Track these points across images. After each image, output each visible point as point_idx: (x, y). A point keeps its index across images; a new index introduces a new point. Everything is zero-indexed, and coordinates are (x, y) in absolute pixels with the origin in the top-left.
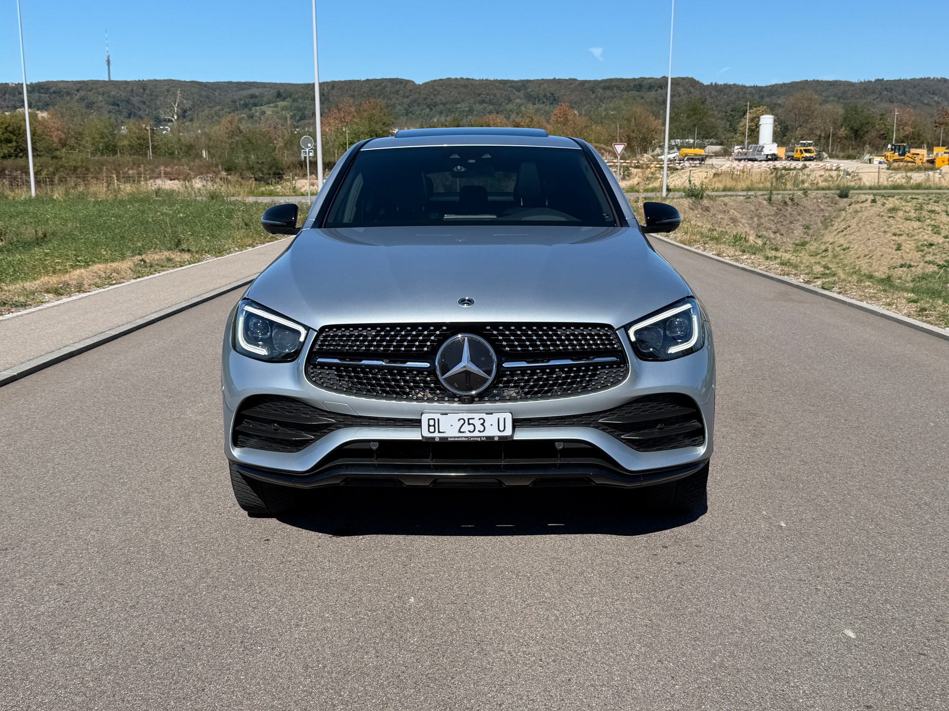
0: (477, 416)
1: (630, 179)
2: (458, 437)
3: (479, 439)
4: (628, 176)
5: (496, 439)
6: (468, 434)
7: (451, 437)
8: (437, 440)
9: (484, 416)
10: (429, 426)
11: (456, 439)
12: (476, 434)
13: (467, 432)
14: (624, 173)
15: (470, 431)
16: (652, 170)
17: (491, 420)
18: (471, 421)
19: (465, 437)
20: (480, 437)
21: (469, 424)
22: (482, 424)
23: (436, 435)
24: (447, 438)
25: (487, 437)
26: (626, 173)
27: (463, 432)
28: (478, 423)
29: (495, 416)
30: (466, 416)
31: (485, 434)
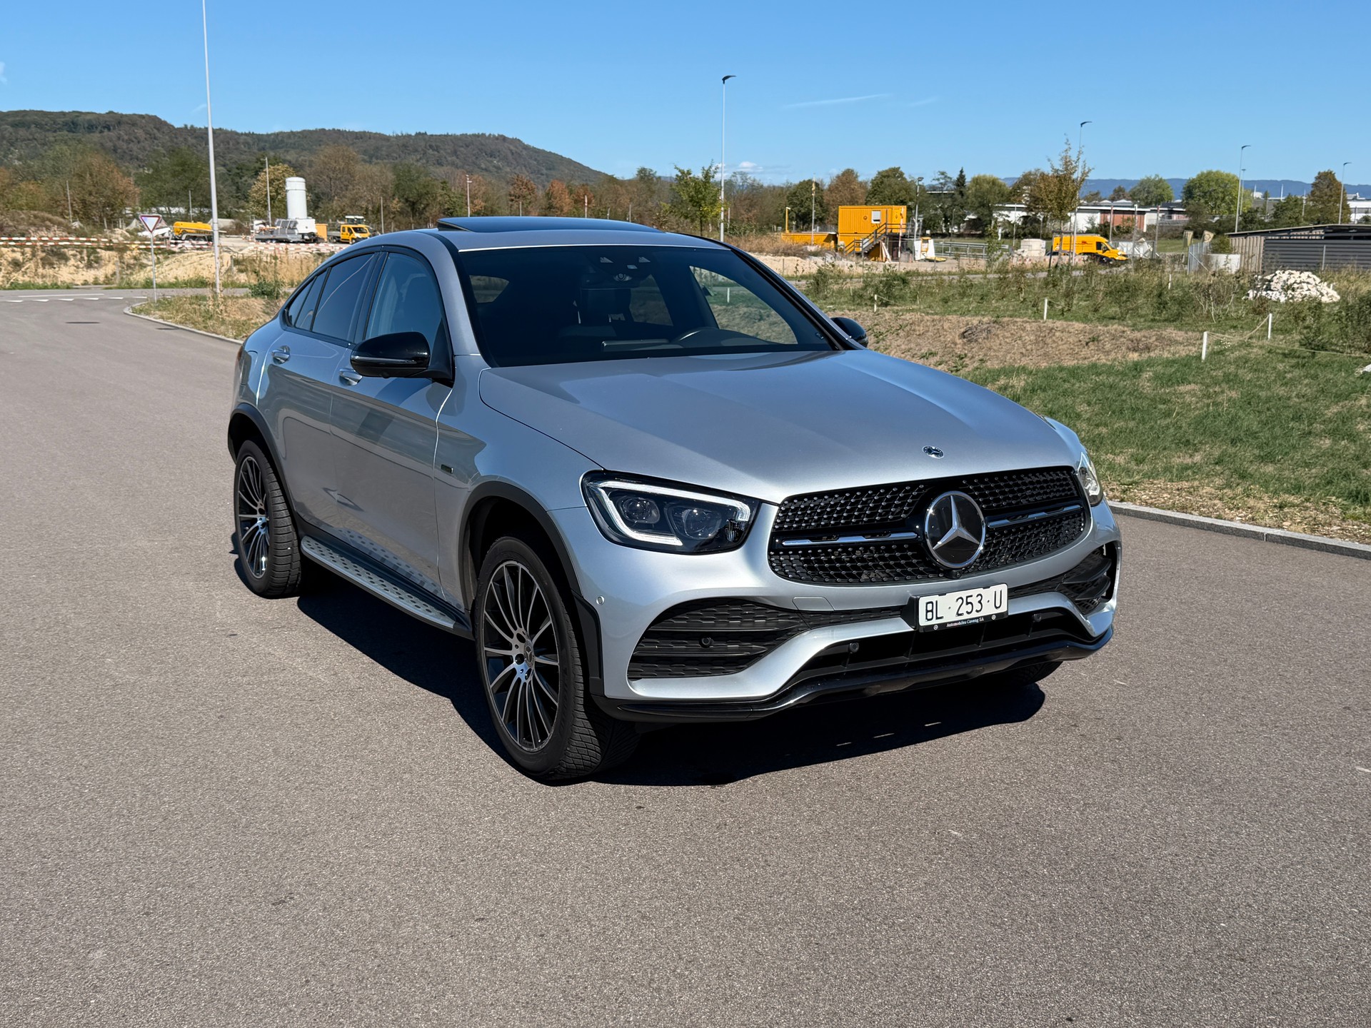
0: (974, 592)
1: (101, 266)
2: (957, 622)
3: (977, 621)
4: (96, 262)
5: (994, 618)
6: (966, 616)
7: (950, 623)
8: (936, 628)
9: (980, 591)
10: (927, 611)
11: (956, 624)
12: (974, 615)
13: (965, 614)
14: (88, 257)
15: (968, 613)
16: (134, 253)
17: (988, 594)
18: (969, 600)
19: (964, 620)
20: (978, 618)
21: (967, 603)
22: (980, 602)
23: (934, 622)
24: (946, 624)
25: (984, 617)
26: (92, 258)
27: (961, 615)
28: (974, 600)
29: (993, 589)
30: (964, 594)
31: (984, 613)
